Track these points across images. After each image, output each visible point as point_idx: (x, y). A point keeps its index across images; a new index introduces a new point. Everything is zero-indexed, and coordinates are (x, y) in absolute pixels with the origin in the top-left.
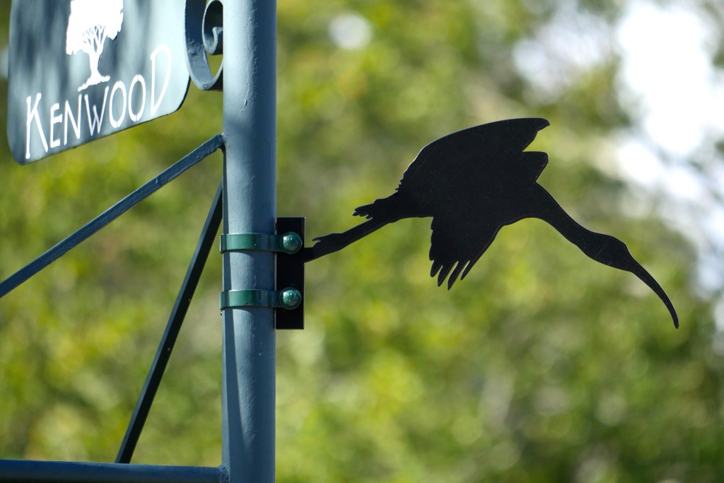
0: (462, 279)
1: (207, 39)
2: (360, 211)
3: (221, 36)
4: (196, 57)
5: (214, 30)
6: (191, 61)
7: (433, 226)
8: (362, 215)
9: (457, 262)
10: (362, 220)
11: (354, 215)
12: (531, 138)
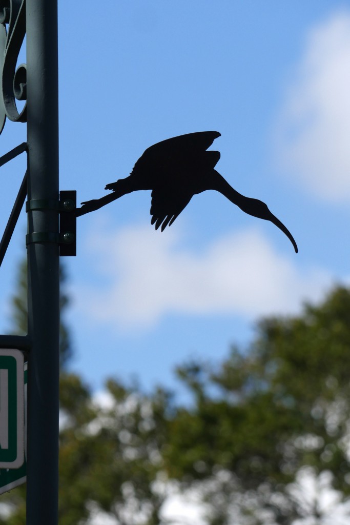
0: (170, 225)
1: (16, 91)
2: (109, 187)
3: (25, 88)
4: (10, 104)
5: (21, 85)
6: (6, 106)
7: (153, 195)
8: (110, 189)
9: (167, 216)
10: (110, 192)
11: (106, 189)
12: (210, 143)
